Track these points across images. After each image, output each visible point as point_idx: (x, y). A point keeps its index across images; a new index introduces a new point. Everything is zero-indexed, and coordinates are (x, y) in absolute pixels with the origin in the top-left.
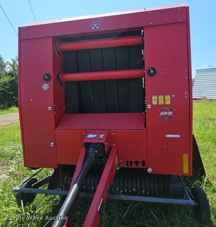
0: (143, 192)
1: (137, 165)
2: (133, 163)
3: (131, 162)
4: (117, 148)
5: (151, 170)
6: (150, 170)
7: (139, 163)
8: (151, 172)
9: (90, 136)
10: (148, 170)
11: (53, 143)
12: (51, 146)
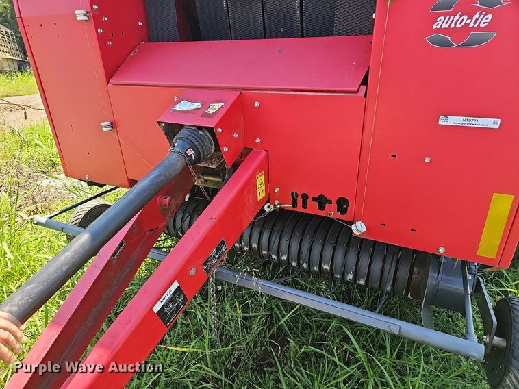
0: (350, 277)
1: (321, 207)
2: (310, 201)
3: (305, 197)
4: (268, 151)
5: (364, 229)
6: (359, 228)
7: (330, 202)
8: (362, 234)
9: (185, 106)
10: (353, 227)
11: (109, 123)
12: (104, 129)
